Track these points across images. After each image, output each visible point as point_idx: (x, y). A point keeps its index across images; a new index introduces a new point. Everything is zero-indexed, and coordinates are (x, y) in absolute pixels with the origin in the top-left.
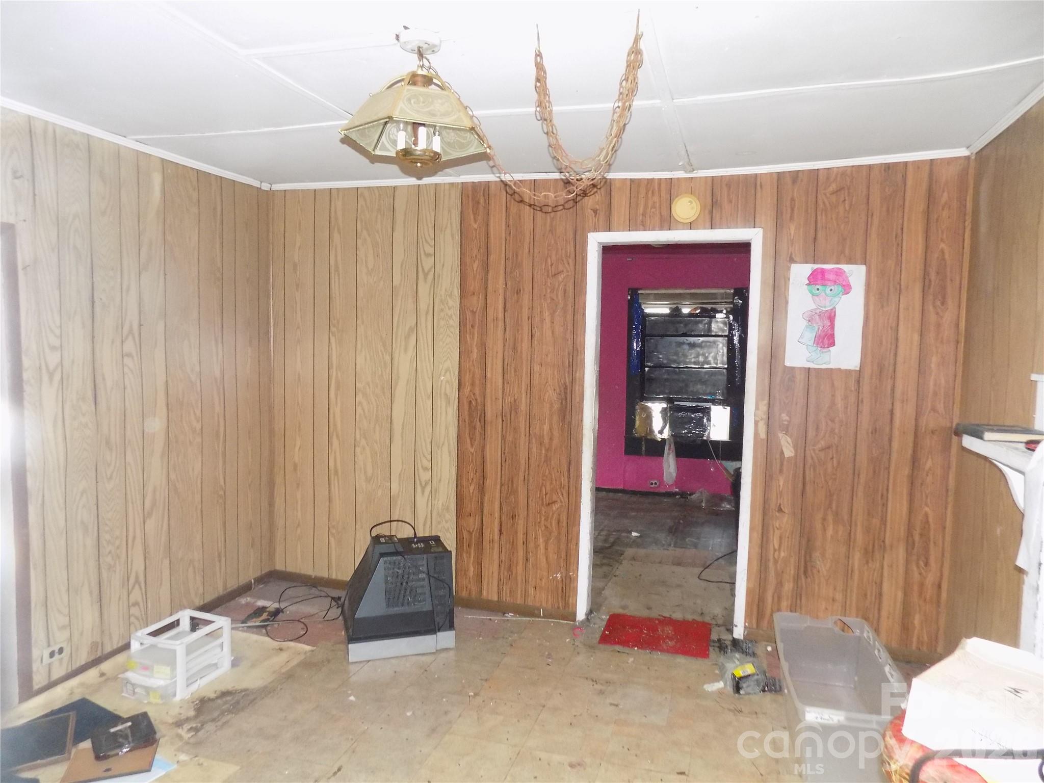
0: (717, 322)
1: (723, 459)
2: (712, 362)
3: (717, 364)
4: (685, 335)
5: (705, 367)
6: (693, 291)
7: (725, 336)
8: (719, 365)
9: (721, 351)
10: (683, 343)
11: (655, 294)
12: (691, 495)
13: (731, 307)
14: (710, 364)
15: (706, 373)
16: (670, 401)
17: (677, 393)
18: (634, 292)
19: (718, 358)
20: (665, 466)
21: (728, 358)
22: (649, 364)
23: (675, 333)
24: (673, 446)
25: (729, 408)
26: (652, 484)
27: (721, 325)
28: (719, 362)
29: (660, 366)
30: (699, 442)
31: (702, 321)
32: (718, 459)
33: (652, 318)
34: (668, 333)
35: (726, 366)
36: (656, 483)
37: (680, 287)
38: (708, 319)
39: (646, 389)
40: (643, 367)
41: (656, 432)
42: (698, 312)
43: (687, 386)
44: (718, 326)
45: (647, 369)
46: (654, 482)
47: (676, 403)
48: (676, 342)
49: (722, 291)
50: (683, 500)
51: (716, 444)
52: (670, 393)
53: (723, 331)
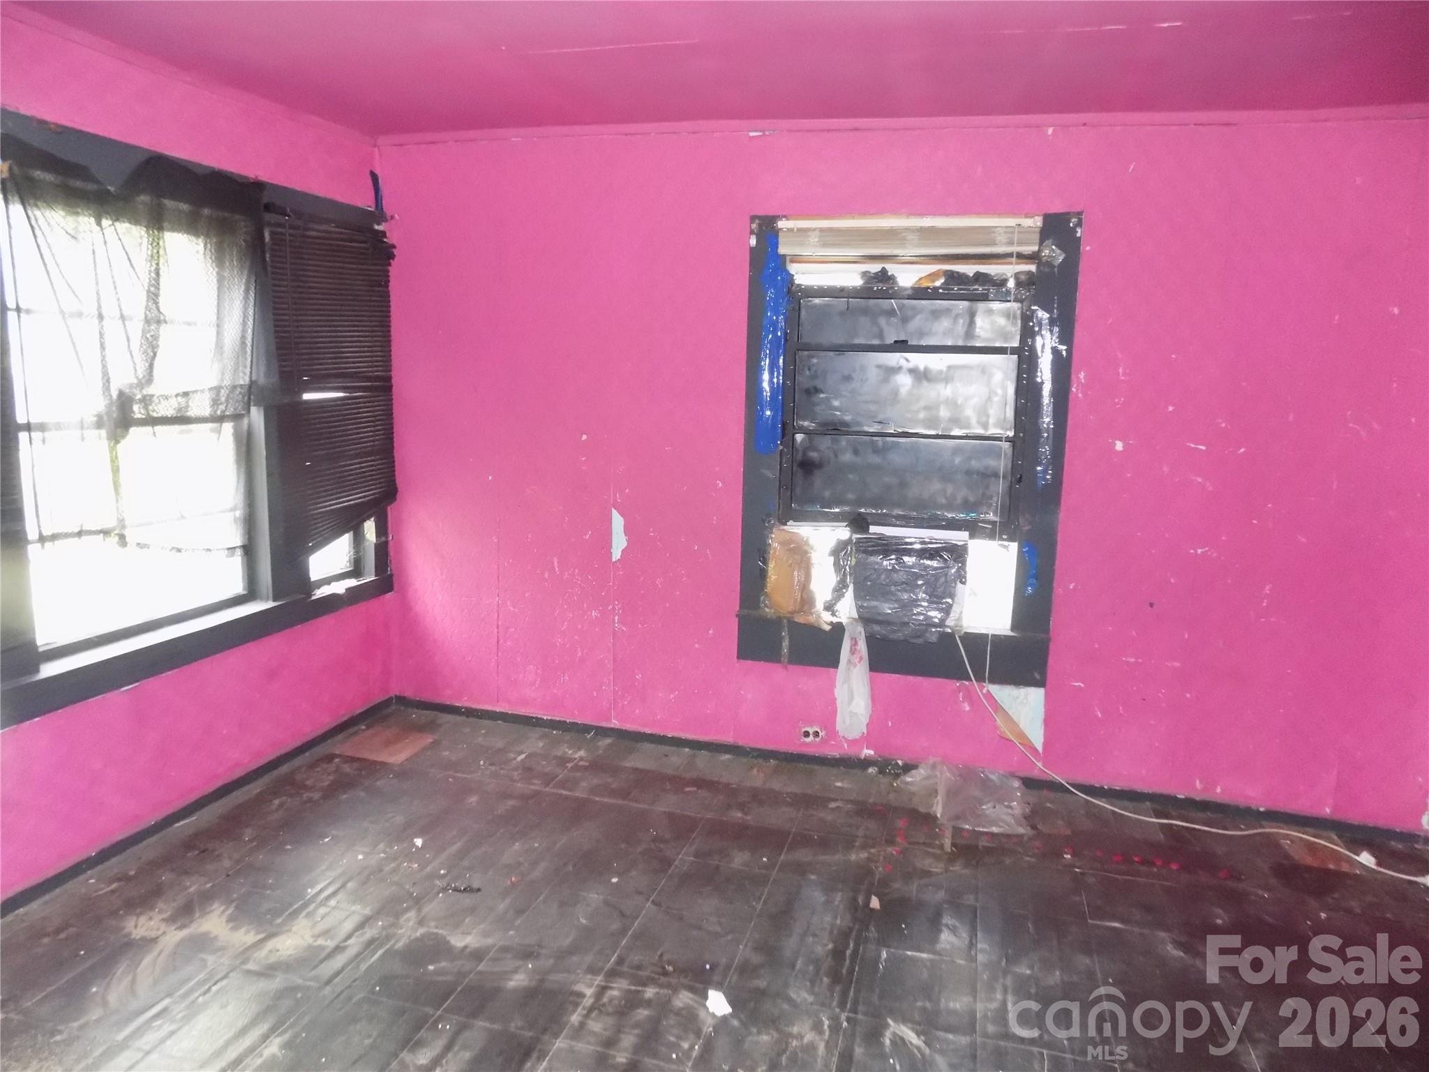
0: (990, 312)
1: (992, 681)
2: (974, 421)
3: (985, 426)
4: (901, 346)
5: (953, 433)
6: (927, 222)
7: (1014, 351)
8: (992, 431)
9: (1000, 392)
10: (896, 370)
11: (822, 230)
12: (908, 768)
13: (1029, 273)
14: (968, 426)
15: (956, 451)
16: (859, 523)
17: (875, 503)
18: (767, 230)
19: (992, 412)
20: (840, 692)
21: (1018, 412)
22: (806, 424)
23: (876, 342)
24: (862, 646)
25: (1014, 546)
26: (807, 734)
27: (1002, 321)
28: (991, 421)
29: (835, 428)
30: (934, 639)
31: (948, 310)
32: (980, 679)
33: (817, 301)
34: (857, 341)
35: (1011, 434)
36: (816, 734)
37: (894, 211)
38: (966, 303)
39: (798, 491)
40: (787, 430)
41: (819, 606)
42: (938, 284)
43: (903, 485)
44: (993, 323)
45: (799, 437)
46: (811, 731)
47: (873, 529)
48: (879, 367)
49: (1011, 222)
50: (885, 780)
51: (975, 642)
52: (860, 502)
53: (1006, 336)
